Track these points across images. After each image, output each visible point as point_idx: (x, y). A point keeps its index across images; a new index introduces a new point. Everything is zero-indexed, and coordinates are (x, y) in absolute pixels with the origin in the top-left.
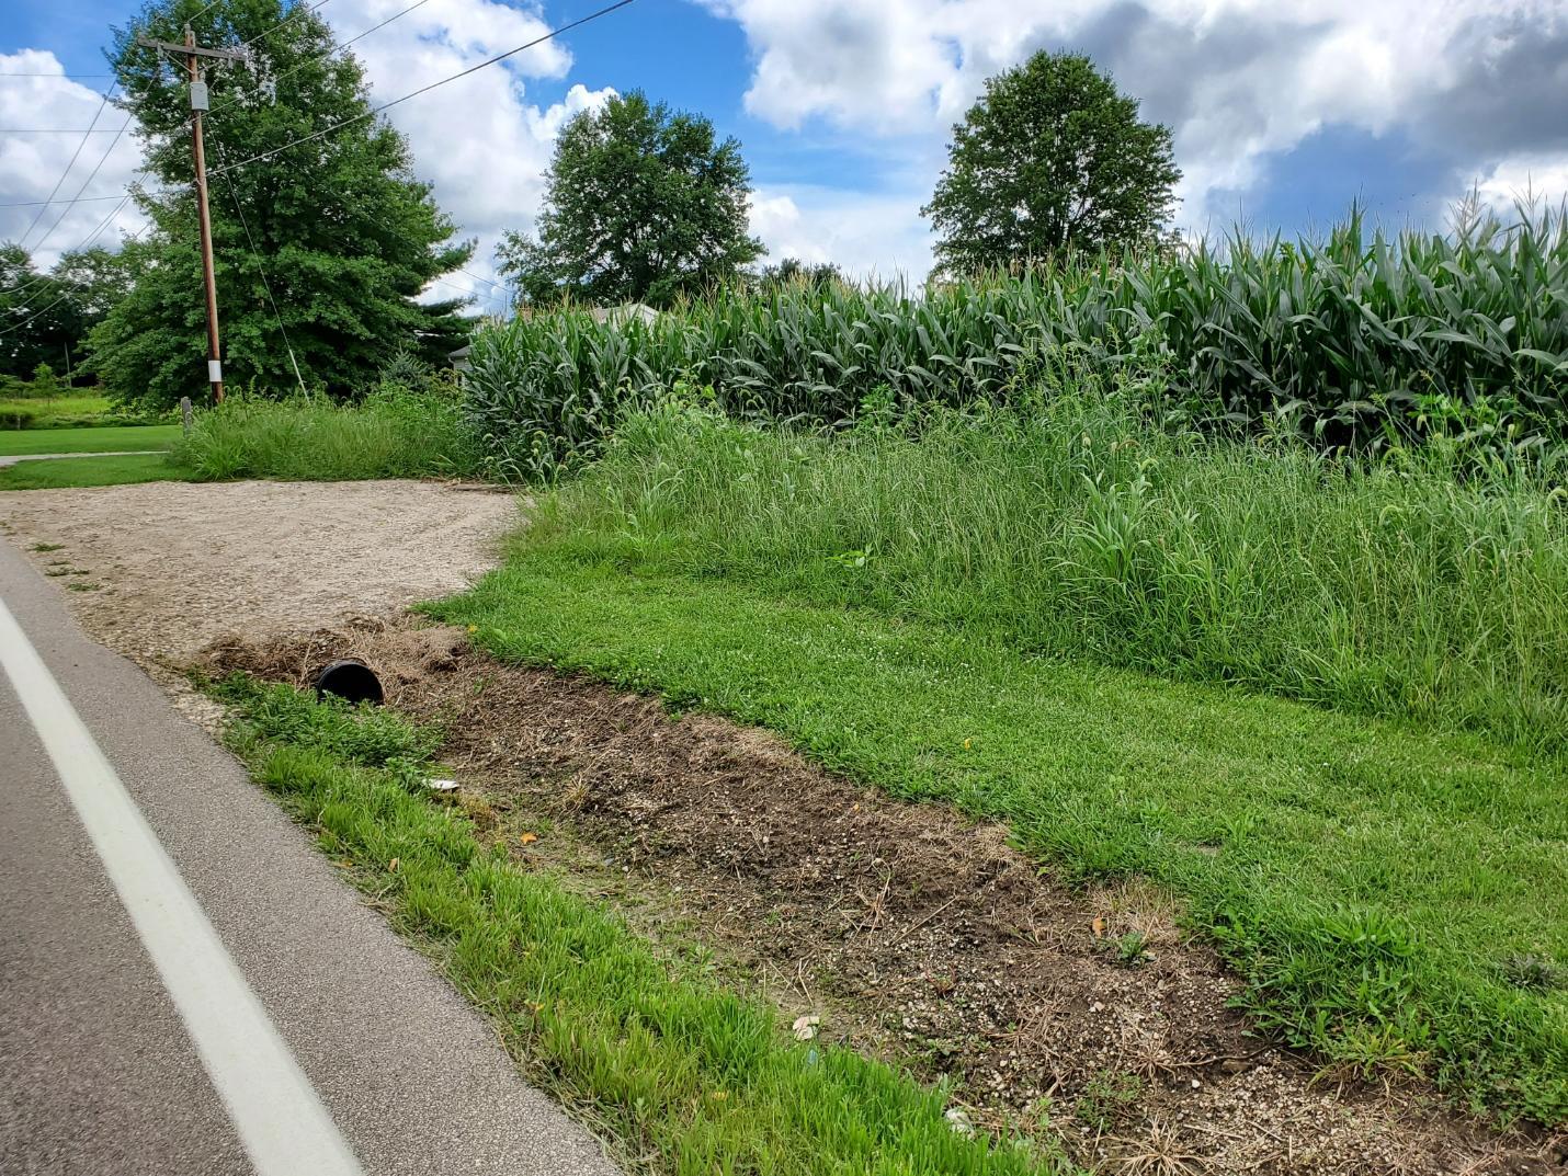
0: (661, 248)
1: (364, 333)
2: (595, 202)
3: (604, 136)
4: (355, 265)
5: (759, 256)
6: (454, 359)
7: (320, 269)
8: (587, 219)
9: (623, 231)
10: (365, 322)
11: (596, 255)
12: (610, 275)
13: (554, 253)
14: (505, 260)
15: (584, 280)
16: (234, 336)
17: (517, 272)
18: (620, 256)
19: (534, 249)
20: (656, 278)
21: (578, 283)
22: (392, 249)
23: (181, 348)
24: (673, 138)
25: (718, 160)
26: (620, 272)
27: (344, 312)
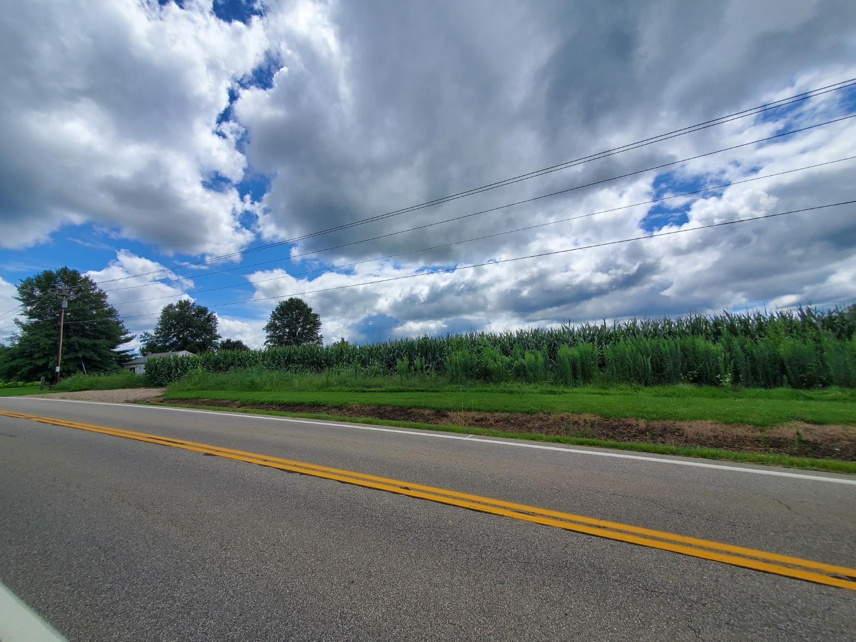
0: (191, 336)
1: (98, 359)
2: (172, 325)
3: (177, 310)
4: (97, 342)
5: (219, 338)
6: (125, 365)
7: (86, 343)
8: (170, 329)
9: (180, 332)
10: (99, 356)
11: (171, 338)
12: (175, 342)
13: (158, 338)
14: (142, 339)
15: (167, 344)
16: (52, 360)
17: (146, 342)
18: (179, 338)
19: (152, 336)
20: (189, 344)
21: (165, 345)
22: (109, 337)
23: (30, 364)
24: (197, 310)
25: (209, 316)
26: (178, 342)
27: (92, 353)
